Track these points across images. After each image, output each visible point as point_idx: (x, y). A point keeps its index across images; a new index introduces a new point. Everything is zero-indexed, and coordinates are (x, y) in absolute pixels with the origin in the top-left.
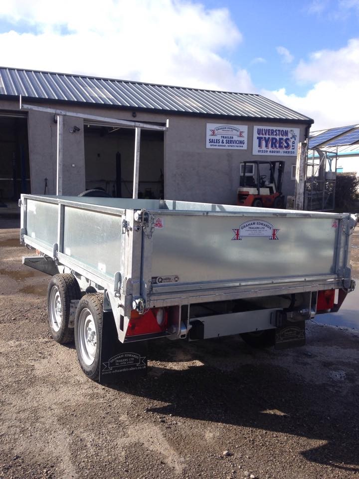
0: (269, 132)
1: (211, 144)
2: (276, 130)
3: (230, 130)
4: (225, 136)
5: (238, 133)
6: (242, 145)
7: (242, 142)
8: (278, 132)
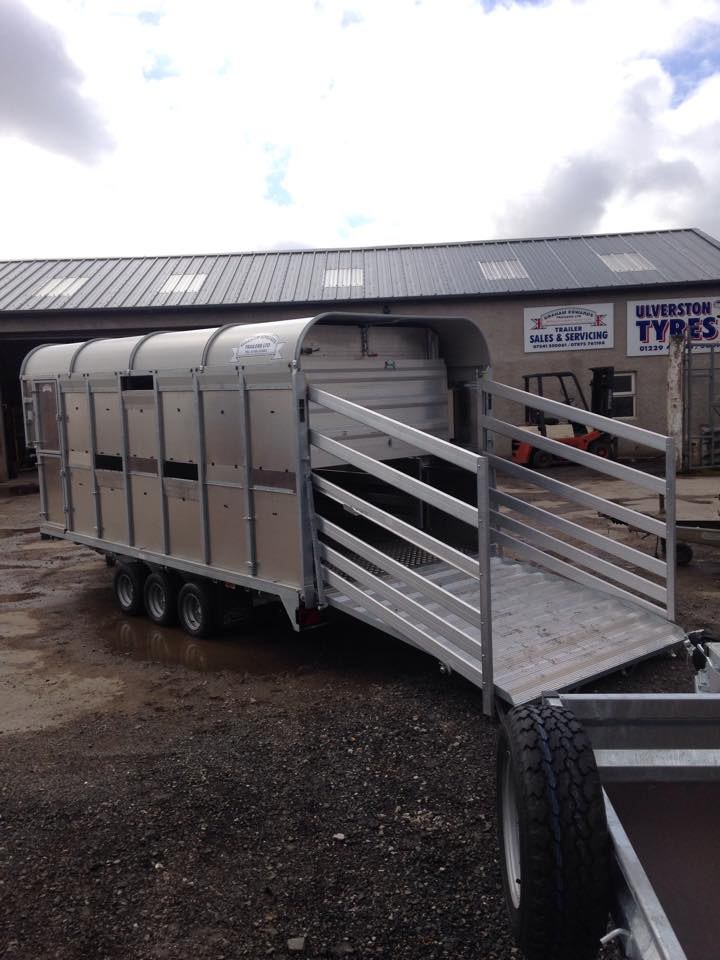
0: (663, 310)
1: (534, 344)
2: (680, 305)
3: (575, 314)
4: (563, 327)
5: (593, 319)
6: (602, 340)
7: (603, 335)
8: (685, 309)
